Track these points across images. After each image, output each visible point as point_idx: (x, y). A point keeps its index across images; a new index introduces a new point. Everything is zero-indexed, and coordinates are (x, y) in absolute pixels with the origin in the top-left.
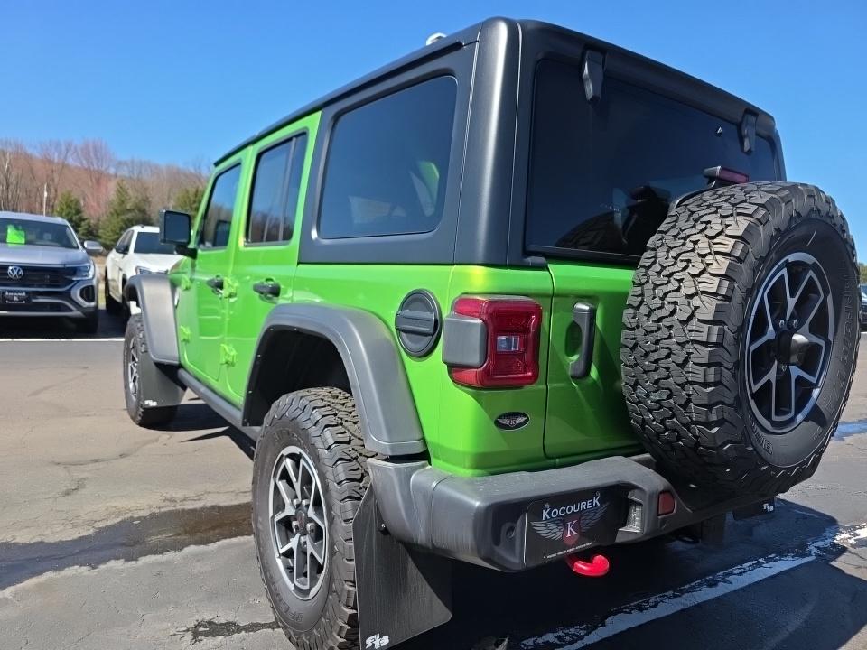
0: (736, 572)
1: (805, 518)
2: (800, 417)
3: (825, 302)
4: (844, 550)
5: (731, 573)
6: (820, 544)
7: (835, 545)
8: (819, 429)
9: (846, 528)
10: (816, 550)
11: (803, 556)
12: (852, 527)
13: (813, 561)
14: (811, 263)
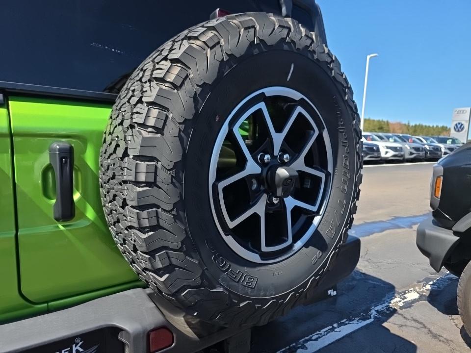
0: (314, 338)
1: (374, 286)
2: (299, 244)
3: (320, 138)
4: (395, 311)
5: (310, 339)
6: (379, 308)
7: (389, 308)
8: (318, 253)
9: (399, 293)
10: (375, 313)
11: (364, 319)
12: (402, 292)
13: (371, 323)
14: (297, 99)
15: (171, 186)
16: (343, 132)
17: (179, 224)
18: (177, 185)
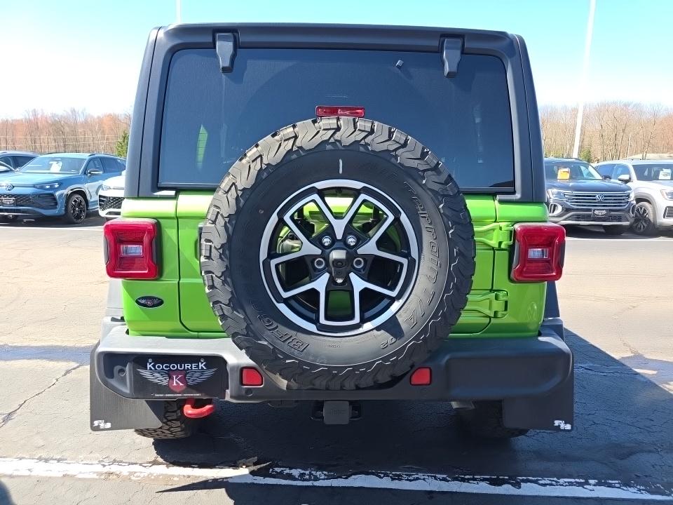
2: (368, 326)
8: (391, 338)
14: (359, 187)
15: (220, 260)
16: (425, 217)
17: (227, 287)
18: (225, 259)
